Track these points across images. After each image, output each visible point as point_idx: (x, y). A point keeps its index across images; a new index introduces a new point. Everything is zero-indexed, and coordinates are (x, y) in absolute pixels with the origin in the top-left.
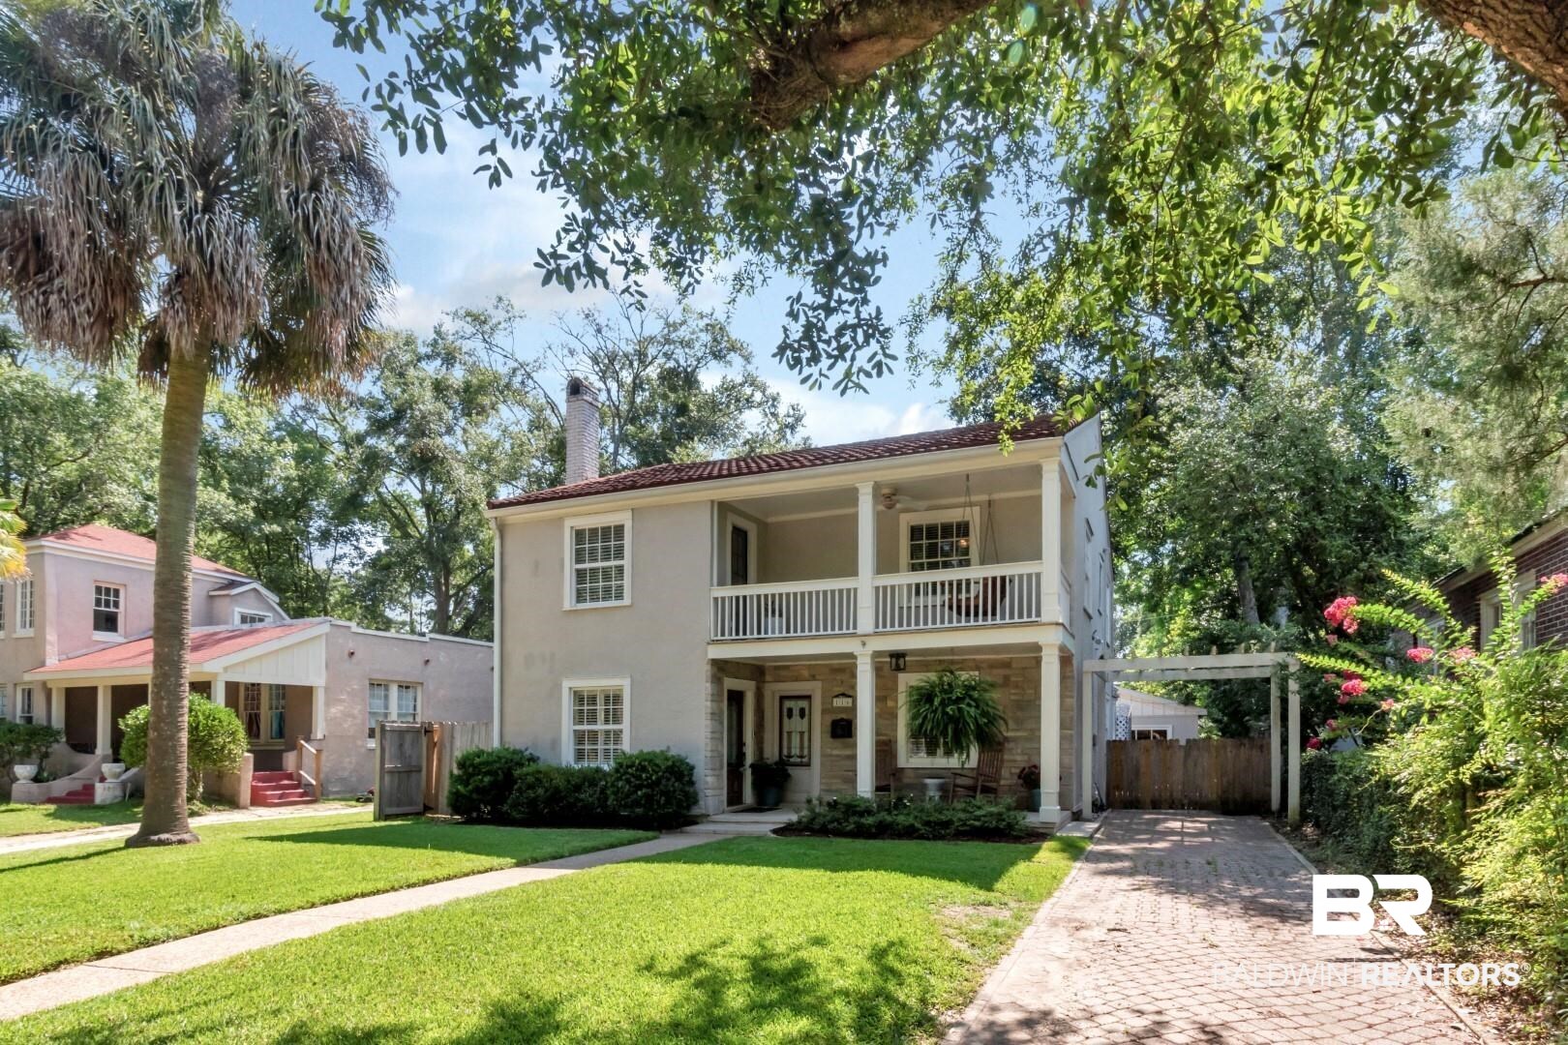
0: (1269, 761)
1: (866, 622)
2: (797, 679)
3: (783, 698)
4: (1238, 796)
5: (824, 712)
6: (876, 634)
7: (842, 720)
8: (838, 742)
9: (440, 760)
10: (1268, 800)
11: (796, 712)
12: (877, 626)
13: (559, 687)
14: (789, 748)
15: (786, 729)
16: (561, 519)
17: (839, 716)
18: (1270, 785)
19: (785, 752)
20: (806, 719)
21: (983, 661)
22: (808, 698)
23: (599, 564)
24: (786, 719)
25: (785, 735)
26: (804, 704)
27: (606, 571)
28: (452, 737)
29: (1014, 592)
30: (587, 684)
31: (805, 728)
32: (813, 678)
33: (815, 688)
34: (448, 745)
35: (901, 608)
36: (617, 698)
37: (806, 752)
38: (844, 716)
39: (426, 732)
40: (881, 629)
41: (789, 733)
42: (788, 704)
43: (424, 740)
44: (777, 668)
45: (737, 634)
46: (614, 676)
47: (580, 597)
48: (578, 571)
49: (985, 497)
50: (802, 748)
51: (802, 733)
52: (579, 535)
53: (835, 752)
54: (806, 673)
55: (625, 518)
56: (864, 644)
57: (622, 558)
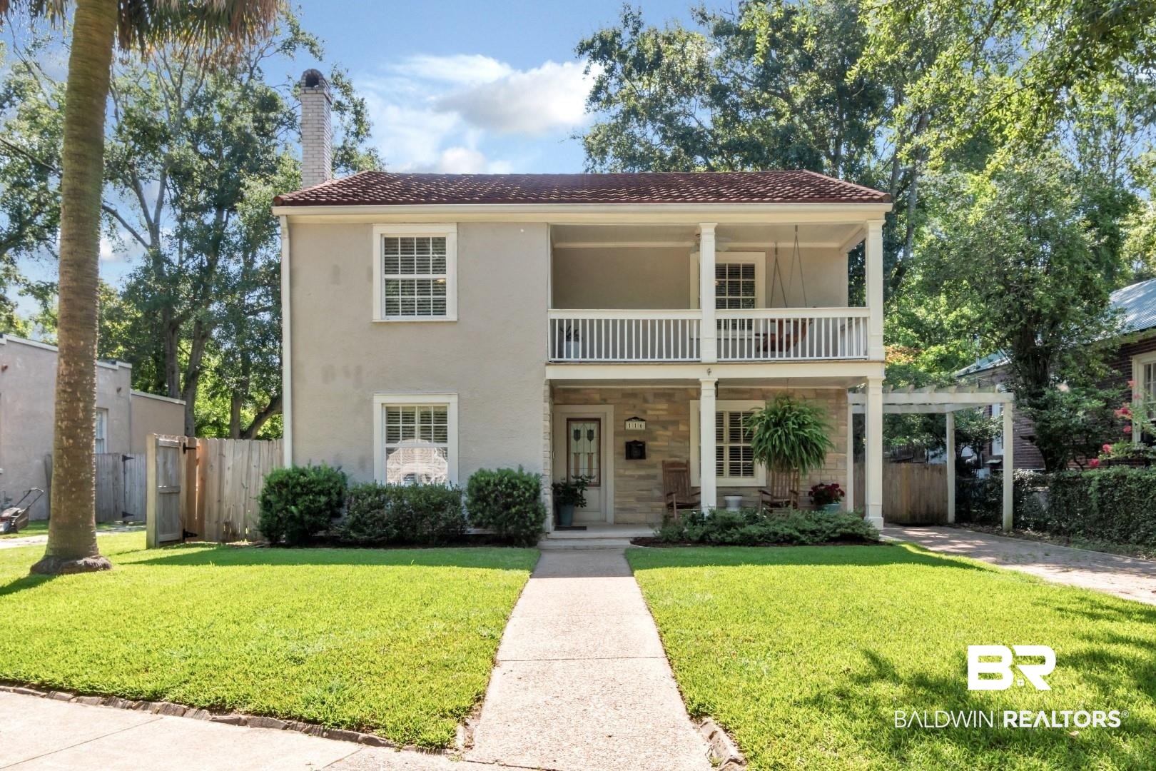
0: (946, 483)
1: (709, 351)
2: (587, 402)
3: (569, 420)
4: (923, 510)
5: (616, 434)
6: (718, 363)
7: (635, 442)
8: (632, 463)
9: (203, 480)
10: (945, 514)
11: (584, 434)
12: (719, 356)
13: (369, 403)
14: (577, 470)
15: (573, 450)
16: (369, 225)
17: (632, 439)
18: (947, 502)
19: (573, 473)
20: (594, 442)
21: (768, 391)
22: (598, 420)
23: (416, 276)
24: (573, 441)
25: (572, 456)
26: (593, 426)
27: (424, 285)
28: (221, 455)
29: (812, 333)
30: (400, 400)
31: (594, 449)
32: (604, 401)
33: (607, 412)
34: (216, 465)
35: (691, 339)
36: (442, 417)
37: (595, 472)
38: (638, 439)
39: (185, 448)
40: (723, 359)
41: (577, 455)
42: (574, 426)
43: (184, 458)
44: (566, 391)
45: (584, 356)
46: (437, 393)
47: (391, 308)
48: (387, 281)
49: (771, 245)
50: (590, 468)
51: (590, 455)
52: (390, 243)
53: (628, 473)
54: (597, 397)
55: (449, 233)
56: (709, 372)
57: (444, 272)
